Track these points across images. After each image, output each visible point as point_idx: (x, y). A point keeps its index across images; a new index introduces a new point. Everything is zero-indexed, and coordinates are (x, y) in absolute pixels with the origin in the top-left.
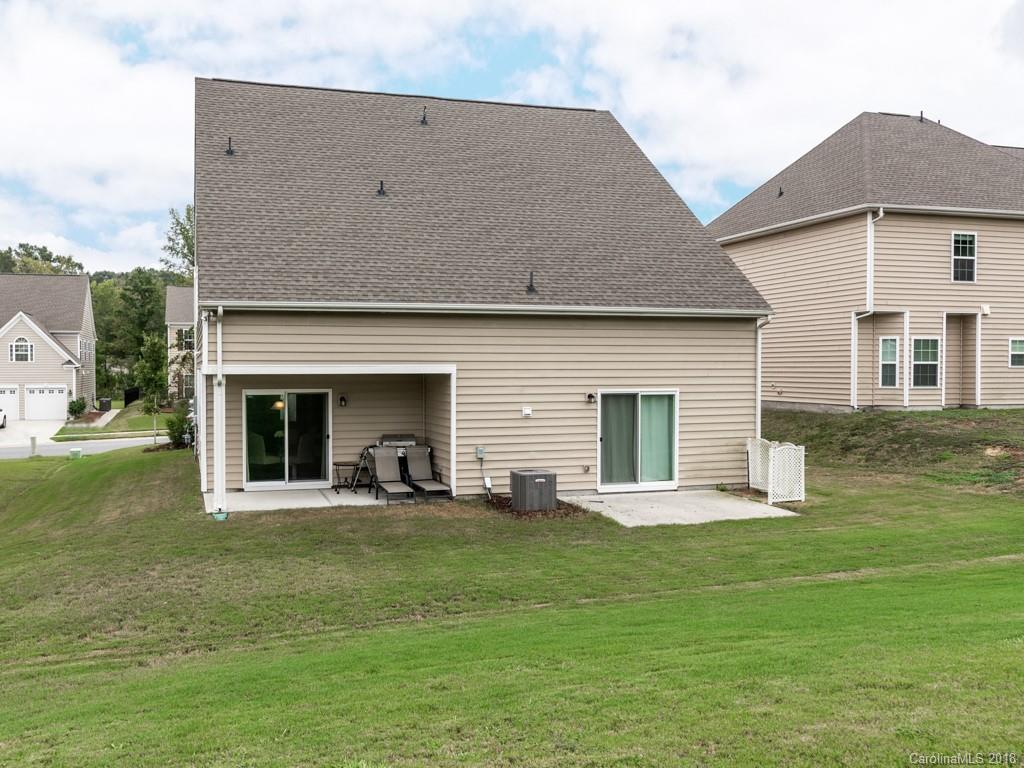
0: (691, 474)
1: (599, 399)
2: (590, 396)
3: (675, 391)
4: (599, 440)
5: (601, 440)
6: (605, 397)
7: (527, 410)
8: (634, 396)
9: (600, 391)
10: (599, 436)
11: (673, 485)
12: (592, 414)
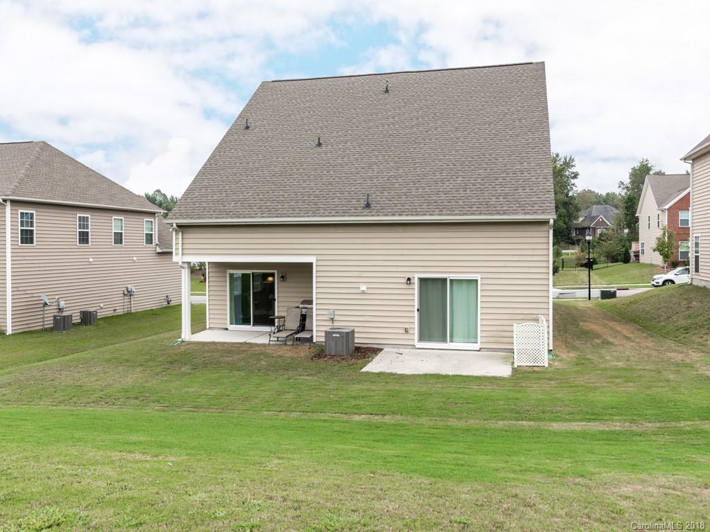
0: (492, 339)
1: (416, 281)
2: (409, 279)
3: (478, 277)
4: (416, 310)
5: (418, 310)
6: (422, 280)
7: (363, 288)
8: (444, 280)
9: (417, 276)
10: (416, 307)
11: (477, 346)
12: (411, 292)
